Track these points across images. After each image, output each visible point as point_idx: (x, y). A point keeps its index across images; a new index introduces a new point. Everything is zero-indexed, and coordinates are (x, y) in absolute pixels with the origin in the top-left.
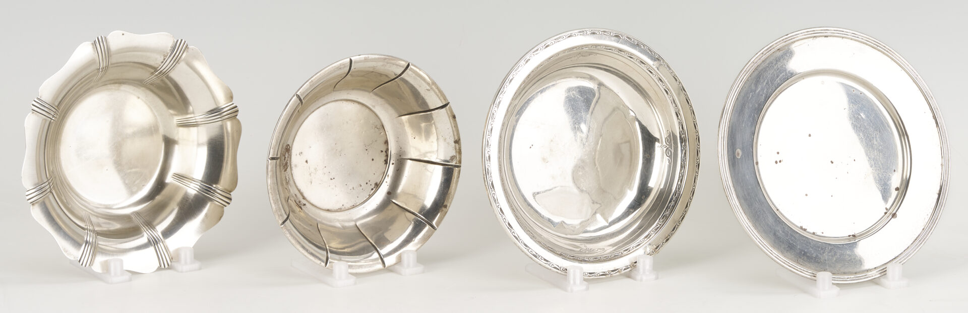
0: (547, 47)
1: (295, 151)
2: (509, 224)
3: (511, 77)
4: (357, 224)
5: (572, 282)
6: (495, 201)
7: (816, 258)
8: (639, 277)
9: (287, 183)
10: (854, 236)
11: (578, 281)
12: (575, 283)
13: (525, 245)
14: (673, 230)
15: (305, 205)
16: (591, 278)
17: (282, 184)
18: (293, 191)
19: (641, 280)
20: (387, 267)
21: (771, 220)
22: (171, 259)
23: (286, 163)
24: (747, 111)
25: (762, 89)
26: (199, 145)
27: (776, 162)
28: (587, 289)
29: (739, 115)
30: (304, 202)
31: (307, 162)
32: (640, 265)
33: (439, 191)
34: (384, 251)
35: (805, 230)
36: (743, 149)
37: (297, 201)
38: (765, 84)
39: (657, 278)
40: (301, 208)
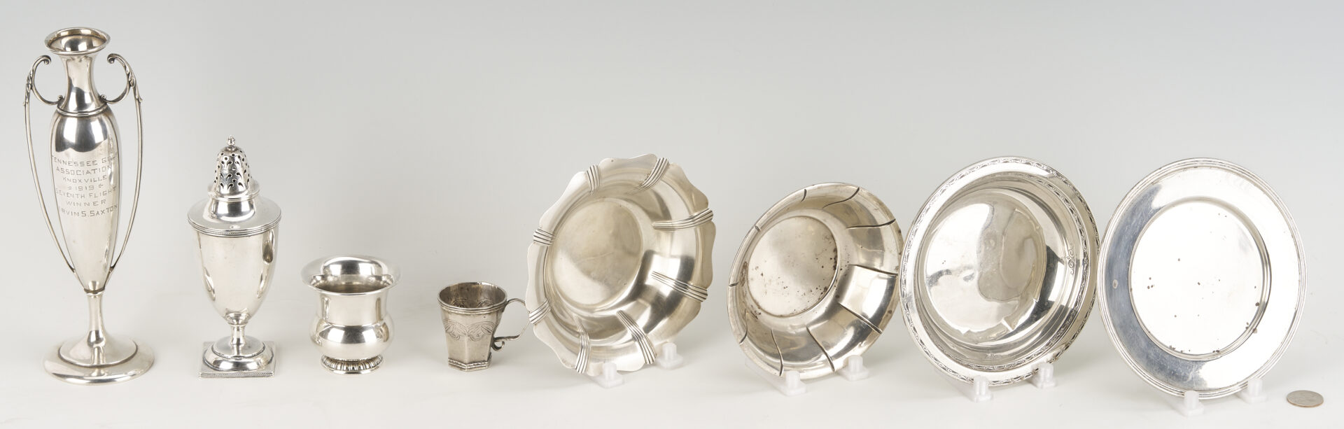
0: (962, 177)
1: (751, 267)
2: (921, 341)
3: (927, 206)
4: (810, 329)
5: (978, 393)
6: (909, 320)
7: (1184, 376)
8: (1039, 385)
9: (744, 296)
10: (1218, 351)
11: (984, 393)
12: (980, 394)
13: (936, 359)
14: (1073, 338)
15: (760, 314)
16: (995, 386)
17: (740, 298)
18: (750, 302)
19: (1042, 387)
20: (837, 371)
21: (1143, 344)
22: (655, 355)
23: (744, 278)
24: (1123, 243)
25: (1137, 221)
26: (673, 257)
27: (1149, 287)
28: (992, 398)
29: (1116, 247)
30: (759, 311)
31: (762, 275)
32: (1041, 373)
33: (884, 298)
34: (831, 352)
35: (1174, 349)
36: (1118, 280)
37: (753, 312)
38: (1139, 215)
39: (1056, 385)
40: (756, 317)
